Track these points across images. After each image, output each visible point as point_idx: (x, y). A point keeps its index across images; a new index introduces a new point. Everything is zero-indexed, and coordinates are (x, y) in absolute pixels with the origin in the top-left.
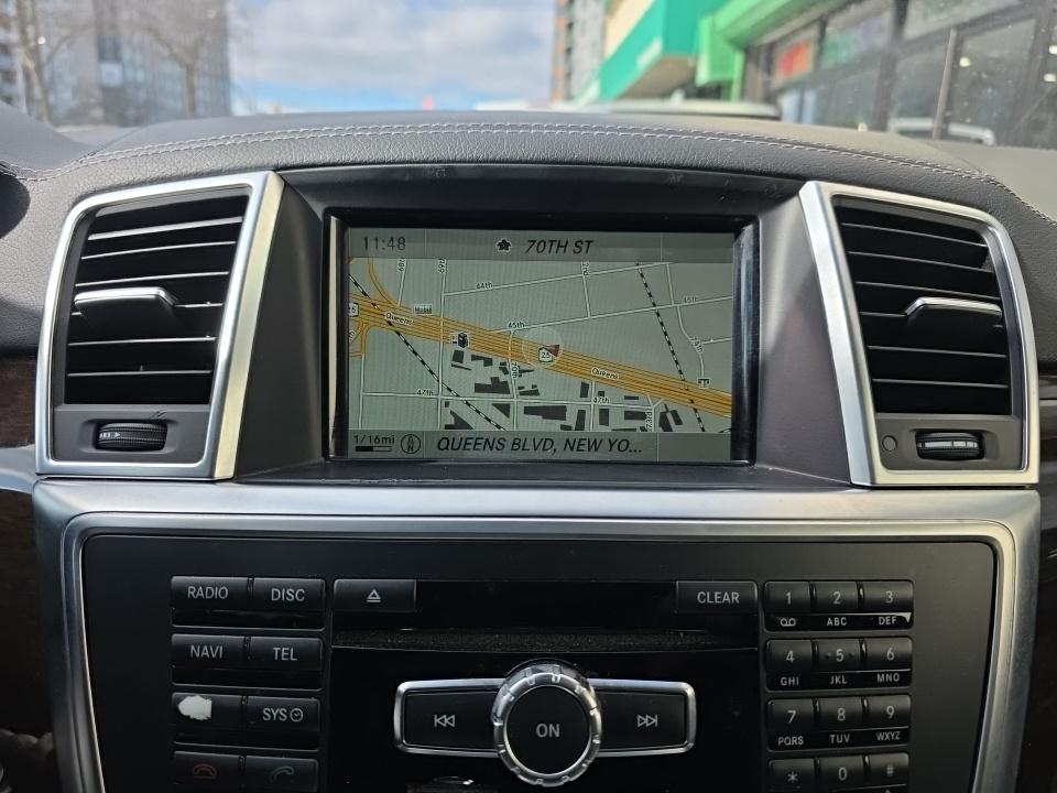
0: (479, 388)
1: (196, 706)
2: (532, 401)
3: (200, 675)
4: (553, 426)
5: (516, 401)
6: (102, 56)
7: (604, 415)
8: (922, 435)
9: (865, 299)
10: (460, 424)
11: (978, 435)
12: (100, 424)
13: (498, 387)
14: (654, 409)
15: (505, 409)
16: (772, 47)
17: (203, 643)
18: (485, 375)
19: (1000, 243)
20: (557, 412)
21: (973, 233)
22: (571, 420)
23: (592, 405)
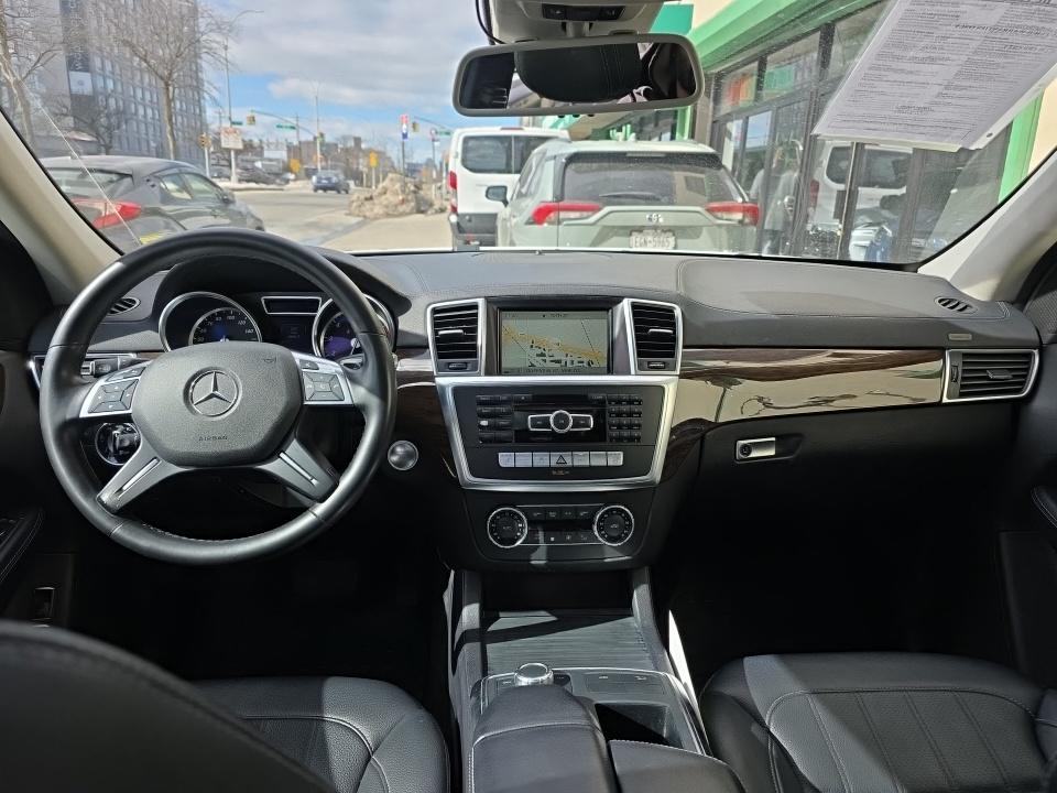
0: (537, 355)
1: (484, 423)
2: (552, 359)
3: (484, 416)
4: (558, 365)
5: (548, 359)
6: (71, 65)
7: (572, 362)
8: (649, 363)
9: (637, 329)
10: (532, 365)
11: (664, 363)
12: (449, 364)
13: (542, 355)
14: (585, 360)
15: (545, 361)
16: (720, 76)
17: (486, 410)
18: (539, 351)
19: (678, 312)
20: (559, 362)
21: (671, 310)
22: (563, 363)
23: (569, 359)
